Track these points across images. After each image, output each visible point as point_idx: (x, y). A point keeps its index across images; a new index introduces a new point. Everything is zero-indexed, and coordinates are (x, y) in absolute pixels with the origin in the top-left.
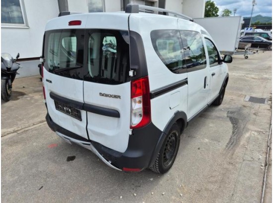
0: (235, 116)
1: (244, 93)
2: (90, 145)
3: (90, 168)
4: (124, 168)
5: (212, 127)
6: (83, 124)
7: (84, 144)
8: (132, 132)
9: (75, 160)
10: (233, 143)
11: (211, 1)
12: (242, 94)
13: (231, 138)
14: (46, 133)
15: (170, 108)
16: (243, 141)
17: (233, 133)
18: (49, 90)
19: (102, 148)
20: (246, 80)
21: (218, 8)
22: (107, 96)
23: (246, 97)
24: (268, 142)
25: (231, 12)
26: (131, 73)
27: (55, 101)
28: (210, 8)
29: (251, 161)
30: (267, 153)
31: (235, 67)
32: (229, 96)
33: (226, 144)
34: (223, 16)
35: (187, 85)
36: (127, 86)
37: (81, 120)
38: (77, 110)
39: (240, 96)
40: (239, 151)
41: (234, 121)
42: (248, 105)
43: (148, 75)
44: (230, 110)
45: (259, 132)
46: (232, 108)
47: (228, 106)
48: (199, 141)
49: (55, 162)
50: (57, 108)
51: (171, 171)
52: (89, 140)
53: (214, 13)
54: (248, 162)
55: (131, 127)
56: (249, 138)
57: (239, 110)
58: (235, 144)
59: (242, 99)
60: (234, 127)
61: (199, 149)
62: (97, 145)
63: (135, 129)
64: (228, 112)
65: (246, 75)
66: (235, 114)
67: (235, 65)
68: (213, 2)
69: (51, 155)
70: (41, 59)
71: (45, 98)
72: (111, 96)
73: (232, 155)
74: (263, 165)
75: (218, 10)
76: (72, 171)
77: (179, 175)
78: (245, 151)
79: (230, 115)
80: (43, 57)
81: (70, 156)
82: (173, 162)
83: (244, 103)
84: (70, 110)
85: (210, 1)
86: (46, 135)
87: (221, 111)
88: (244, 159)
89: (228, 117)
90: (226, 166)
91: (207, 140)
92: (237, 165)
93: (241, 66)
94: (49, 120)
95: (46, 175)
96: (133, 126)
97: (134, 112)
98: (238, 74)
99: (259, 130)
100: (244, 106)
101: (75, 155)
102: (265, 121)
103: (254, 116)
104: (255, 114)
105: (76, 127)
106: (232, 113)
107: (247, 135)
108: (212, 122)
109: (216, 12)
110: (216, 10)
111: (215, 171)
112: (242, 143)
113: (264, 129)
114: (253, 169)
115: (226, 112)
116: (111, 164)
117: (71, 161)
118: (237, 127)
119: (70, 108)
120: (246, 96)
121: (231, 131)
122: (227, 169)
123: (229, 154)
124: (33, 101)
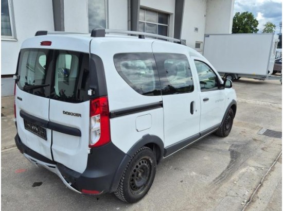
0: (238, 150)
1: (261, 125)
2: (55, 167)
3: (56, 194)
4: (83, 190)
5: (206, 160)
6: (48, 144)
7: (50, 166)
8: (91, 150)
9: (41, 186)
10: (223, 178)
11: (249, 13)
12: (258, 126)
13: (223, 172)
14: (17, 157)
15: (137, 130)
16: (235, 177)
17: (228, 167)
18: (20, 108)
19: (65, 169)
20: (270, 111)
21: (257, 21)
22: (69, 114)
23: (262, 130)
24: (262, 179)
25: (274, 26)
26: (90, 93)
27: (24, 120)
28: (247, 21)
29: (234, 196)
30: (255, 189)
31: (264, 94)
32: (241, 128)
33: (214, 179)
34: (265, 31)
35: (162, 108)
36: (87, 104)
37: (46, 139)
38: (43, 129)
39: (254, 128)
40: (225, 186)
41: (234, 155)
42: (260, 139)
43: (107, 95)
44: (235, 143)
45: (257, 168)
46: (239, 142)
47: (234, 139)
48: (185, 174)
49: (20, 187)
50: (26, 127)
51: (142, 202)
52: (53, 162)
53: (253, 27)
54: (230, 197)
55: (90, 146)
56: (243, 174)
57: (247, 143)
58: (225, 179)
59: (256, 132)
60: (231, 161)
61: (182, 181)
62: (60, 166)
63: (93, 148)
64: (233, 145)
65: (273, 105)
66: (240, 148)
67: (264, 92)
68: (251, 13)
69: (16, 180)
70: (14, 76)
71: (16, 117)
72: (73, 114)
73: (217, 189)
74: (246, 201)
75: (258, 24)
76: (35, 196)
77: (149, 206)
78: (232, 186)
79: (233, 148)
80: (17, 74)
81: (37, 182)
82: (146, 193)
83: (256, 137)
84: (37, 129)
85: (247, 13)
86: (17, 159)
87: (224, 144)
88: (228, 194)
89: (229, 150)
90: (205, 200)
91: (194, 173)
92: (217, 200)
93: (272, 94)
94: (18, 140)
95: (7, 198)
96: (92, 145)
97: (92, 130)
98: (263, 103)
99: (259, 166)
100: (255, 140)
101: (42, 181)
102: (270, 157)
103: (261, 151)
104: (263, 149)
105: (42, 148)
106: (237, 146)
107: (243, 170)
108: (209, 156)
109: (256, 26)
110: (255, 23)
111: (191, 204)
112: (232, 178)
113: (265, 165)
114: (233, 204)
115: (230, 145)
116: (71, 185)
117: (36, 187)
118: (235, 161)
119: (37, 127)
120: (262, 128)
121: (226, 165)
122: (204, 203)
123: (214, 189)
124: (9, 124)
